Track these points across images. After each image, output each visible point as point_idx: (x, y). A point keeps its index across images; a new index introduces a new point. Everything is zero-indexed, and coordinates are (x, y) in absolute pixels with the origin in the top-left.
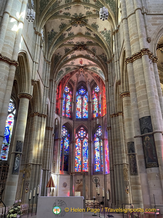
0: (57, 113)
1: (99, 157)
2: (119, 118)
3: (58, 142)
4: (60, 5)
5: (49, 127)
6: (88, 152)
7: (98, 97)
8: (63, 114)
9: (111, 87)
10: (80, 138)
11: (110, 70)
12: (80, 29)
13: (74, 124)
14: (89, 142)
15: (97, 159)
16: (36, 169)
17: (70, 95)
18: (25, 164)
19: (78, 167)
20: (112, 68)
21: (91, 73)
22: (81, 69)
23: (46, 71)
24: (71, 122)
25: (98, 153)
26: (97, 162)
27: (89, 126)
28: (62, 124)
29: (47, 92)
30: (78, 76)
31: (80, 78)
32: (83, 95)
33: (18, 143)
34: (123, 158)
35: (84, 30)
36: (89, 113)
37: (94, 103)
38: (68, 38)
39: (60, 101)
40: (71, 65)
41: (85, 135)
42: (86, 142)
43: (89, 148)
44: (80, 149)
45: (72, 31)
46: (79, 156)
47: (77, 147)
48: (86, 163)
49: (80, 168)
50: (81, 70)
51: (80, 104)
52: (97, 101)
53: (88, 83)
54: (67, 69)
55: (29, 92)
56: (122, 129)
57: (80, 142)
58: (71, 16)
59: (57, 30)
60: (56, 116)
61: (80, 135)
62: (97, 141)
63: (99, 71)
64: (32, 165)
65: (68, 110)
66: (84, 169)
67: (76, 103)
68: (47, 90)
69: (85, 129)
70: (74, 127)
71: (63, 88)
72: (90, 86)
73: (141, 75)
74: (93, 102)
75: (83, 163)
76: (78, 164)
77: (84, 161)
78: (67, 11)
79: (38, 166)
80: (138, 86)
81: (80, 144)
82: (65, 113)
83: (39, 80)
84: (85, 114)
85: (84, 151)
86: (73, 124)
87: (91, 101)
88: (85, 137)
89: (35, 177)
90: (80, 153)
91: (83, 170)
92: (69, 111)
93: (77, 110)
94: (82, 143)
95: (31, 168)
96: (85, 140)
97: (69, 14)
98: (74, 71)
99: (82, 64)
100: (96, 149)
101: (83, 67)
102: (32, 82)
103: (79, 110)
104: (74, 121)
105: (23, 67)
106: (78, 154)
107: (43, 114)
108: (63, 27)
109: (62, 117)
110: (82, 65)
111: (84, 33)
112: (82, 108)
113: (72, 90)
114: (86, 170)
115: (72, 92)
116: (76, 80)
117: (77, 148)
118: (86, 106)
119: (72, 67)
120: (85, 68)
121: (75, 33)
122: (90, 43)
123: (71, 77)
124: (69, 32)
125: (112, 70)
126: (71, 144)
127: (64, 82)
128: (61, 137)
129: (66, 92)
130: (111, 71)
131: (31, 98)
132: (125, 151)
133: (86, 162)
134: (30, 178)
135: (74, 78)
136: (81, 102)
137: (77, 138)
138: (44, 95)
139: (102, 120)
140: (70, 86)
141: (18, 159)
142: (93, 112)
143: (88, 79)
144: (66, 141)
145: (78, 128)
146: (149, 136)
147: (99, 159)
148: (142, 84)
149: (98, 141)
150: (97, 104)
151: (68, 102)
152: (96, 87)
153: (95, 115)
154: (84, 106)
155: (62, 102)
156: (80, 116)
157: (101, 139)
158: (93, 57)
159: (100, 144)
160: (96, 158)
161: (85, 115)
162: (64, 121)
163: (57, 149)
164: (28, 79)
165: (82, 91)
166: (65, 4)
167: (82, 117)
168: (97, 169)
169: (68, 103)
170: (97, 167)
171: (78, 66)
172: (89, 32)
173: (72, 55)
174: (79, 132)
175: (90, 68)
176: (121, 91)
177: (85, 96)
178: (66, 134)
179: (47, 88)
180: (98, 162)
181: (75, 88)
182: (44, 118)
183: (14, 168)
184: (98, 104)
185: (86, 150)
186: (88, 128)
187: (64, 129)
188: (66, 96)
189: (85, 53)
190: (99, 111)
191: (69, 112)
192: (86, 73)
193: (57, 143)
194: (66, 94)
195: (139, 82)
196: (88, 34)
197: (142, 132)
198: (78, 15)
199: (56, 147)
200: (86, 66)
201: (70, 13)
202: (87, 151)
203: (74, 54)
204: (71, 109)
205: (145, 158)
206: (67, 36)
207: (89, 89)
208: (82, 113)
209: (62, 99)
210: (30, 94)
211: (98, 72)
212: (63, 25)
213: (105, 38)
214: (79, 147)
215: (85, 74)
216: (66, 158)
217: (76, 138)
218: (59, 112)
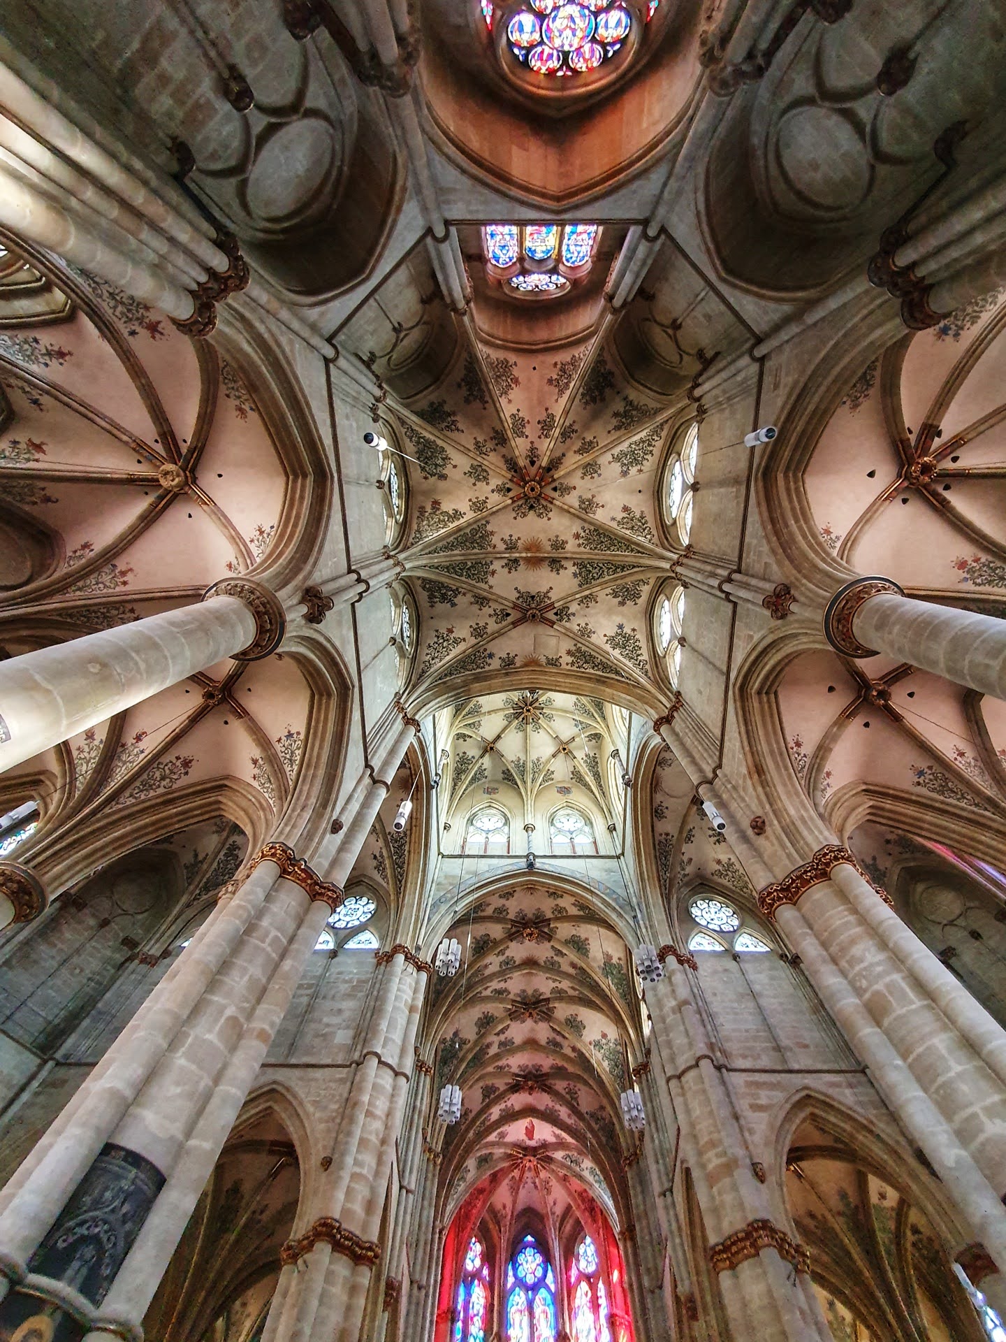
4: (487, 972)
7: (594, 1306)
11: (636, 1200)
12: (533, 1030)
17: (484, 1289)
21: (561, 1176)
22: (530, 1161)
30: (515, 1190)
31: (522, 1193)
32: (533, 1287)
35: (543, 1032)
38: (497, 1056)
40: (498, 1144)
45: (508, 1034)
50: (528, 1165)
53: (551, 1219)
54: (484, 1161)
58: (511, 996)
59: (470, 1033)
63: (591, 1172)
71: (461, 1251)
72: (560, 1239)
78: (502, 985)
97: (506, 991)
98: (501, 1170)
99: (531, 1138)
101: (533, 1151)
108: (486, 1022)
110: (532, 1143)
111: (543, 1042)
113: (490, 1256)
115: (492, 1265)
116: (509, 1206)
119: (499, 1152)
120: (541, 1153)
121: (518, 1040)
122: (559, 1072)
123: (492, 1192)
124: (502, 1037)
130: (642, 1207)
135: (502, 1196)
136: (526, 1331)
140: (484, 1232)
143: (551, 1201)
151: (473, 1330)
152: (583, 1241)
155: (452, 1333)
158: (569, 1116)
165: (530, 1265)
166: (498, 969)
171: (520, 1147)
172: (559, 1039)
173: (503, 1106)
175: (559, 1155)
181: (502, 1244)
188: (469, 1295)
189: (543, 1100)
192: (543, 1174)
194: (470, 1282)
196: (554, 1046)
198: (530, 992)
200: (545, 1145)
201: (510, 988)
203: (509, 1104)
206: (493, 1050)
207: (557, 1252)
209: (452, 1319)
211: (586, 1175)
212: (486, 1017)
213: (606, 1064)
215: (541, 1180)
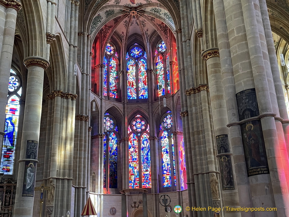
0: (95, 91)
1: (169, 163)
2: (202, 95)
3: (99, 141)
5: (82, 116)
6: (151, 155)
7: (164, 62)
8: (105, 94)
9: (185, 42)
10: (135, 132)
11: (183, 12)
13: (124, 108)
14: (152, 138)
15: (166, 166)
16: (63, 187)
17: (116, 60)
18: (44, 178)
19: (134, 181)
20: (187, 9)
21: (150, 18)
22: (133, 13)
23: (71, 18)
24: (119, 106)
25: (167, 157)
26: (165, 172)
27: (151, 111)
28: (104, 110)
29: (74, 55)
30: (127, 25)
31: (131, 28)
32: (137, 59)
33: (30, 143)
34: (208, 163)
36: (150, 90)
37: (158, 72)
39: (98, 70)
40: (116, 6)
41: (143, 127)
42: (146, 139)
43: (152, 149)
44: (137, 150)
46: (134, 163)
47: (130, 148)
48: (146, 175)
49: (137, 182)
50: (133, 15)
51: (134, 74)
52: (163, 69)
53: (145, 36)
54: (109, 13)
55: (42, 56)
56: (206, 113)
57: (135, 140)
60: (92, 96)
61: (135, 128)
62: (165, 137)
63: (165, 14)
64: (55, 180)
65: (114, 85)
66: (145, 184)
67: (127, 72)
68: (74, 52)
69: (144, 118)
70: (124, 115)
71: (103, 47)
72: (150, 43)
73: (237, 18)
74: (156, 70)
75: (143, 174)
76: (133, 177)
77: (145, 170)
79: (66, 181)
80: (233, 38)
81: (135, 142)
82: (108, 91)
83: (60, 34)
84: (143, 91)
85: (144, 153)
86: (122, 110)
87: (152, 68)
88: (143, 131)
89: (62, 200)
90: (136, 157)
91: (143, 185)
92: (114, 87)
93: (128, 85)
94: (139, 141)
95: (55, 186)
96: (145, 136)
98: (120, 17)
99: (133, 3)
100: (163, 150)
101: (135, 8)
102: (47, 38)
103: (133, 85)
104: (124, 104)
105: (30, 11)
106: (133, 159)
107: (70, 93)
109: (103, 97)
110: (135, 5)
112: (137, 81)
113: (118, 50)
114: (148, 185)
115: (119, 53)
116: (125, 32)
117: (132, 149)
118: (144, 77)
119: (117, 9)
123: (115, 27)
125: (187, 12)
126: (121, 144)
127: (105, 37)
128: (103, 133)
129: (109, 53)
130: (185, 14)
131: (48, 65)
132: (212, 150)
133: (148, 173)
134: (54, 201)
135: (121, 28)
136: (135, 71)
137: (131, 133)
138: (69, 61)
139: (173, 100)
140: (114, 43)
141: (31, 171)
142: (157, 88)
143: (145, 29)
144: (113, 139)
145: (132, 116)
146: (254, 122)
147: (169, 166)
148: (240, 34)
149: (167, 137)
150: (162, 73)
151: (112, 71)
152: (161, 43)
153: (160, 93)
154: (141, 78)
155: (101, 71)
156: (134, 96)
157: (172, 132)
159: (170, 141)
160: (164, 164)
161: (144, 94)
162: (106, 105)
163: (97, 153)
164: (41, 32)
165: (136, 52)
167: (138, 96)
168: (166, 184)
169: (112, 74)
170: (166, 181)
171: (128, 7)
174: (134, 123)
175: (149, 9)
176: (204, 47)
177: (142, 60)
178: (112, 127)
179: (74, 47)
180: (167, 171)
181: (123, 46)
182: (72, 100)
183: (24, 186)
184: (165, 73)
185: (146, 152)
186: (149, 115)
187: (108, 118)
188: (109, 62)
190: (167, 85)
191: (116, 89)
192: (141, 19)
193: (97, 142)
194: (109, 58)
195: (235, 31)
197: (241, 117)
199: (95, 149)
200: (141, 6)
202: (149, 154)
204: (119, 83)
205: (246, 160)
207: (148, 47)
208: (137, 90)
209: (101, 67)
210: (45, 59)
211: (162, 16)
214: (135, 148)
215: (140, 21)
216: (112, 166)
217: (129, 132)
218: (97, 89)
